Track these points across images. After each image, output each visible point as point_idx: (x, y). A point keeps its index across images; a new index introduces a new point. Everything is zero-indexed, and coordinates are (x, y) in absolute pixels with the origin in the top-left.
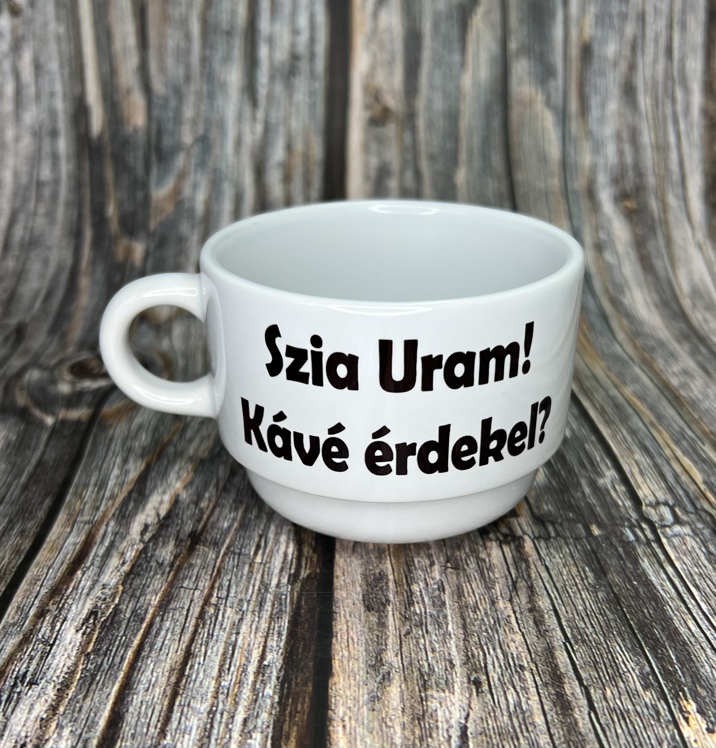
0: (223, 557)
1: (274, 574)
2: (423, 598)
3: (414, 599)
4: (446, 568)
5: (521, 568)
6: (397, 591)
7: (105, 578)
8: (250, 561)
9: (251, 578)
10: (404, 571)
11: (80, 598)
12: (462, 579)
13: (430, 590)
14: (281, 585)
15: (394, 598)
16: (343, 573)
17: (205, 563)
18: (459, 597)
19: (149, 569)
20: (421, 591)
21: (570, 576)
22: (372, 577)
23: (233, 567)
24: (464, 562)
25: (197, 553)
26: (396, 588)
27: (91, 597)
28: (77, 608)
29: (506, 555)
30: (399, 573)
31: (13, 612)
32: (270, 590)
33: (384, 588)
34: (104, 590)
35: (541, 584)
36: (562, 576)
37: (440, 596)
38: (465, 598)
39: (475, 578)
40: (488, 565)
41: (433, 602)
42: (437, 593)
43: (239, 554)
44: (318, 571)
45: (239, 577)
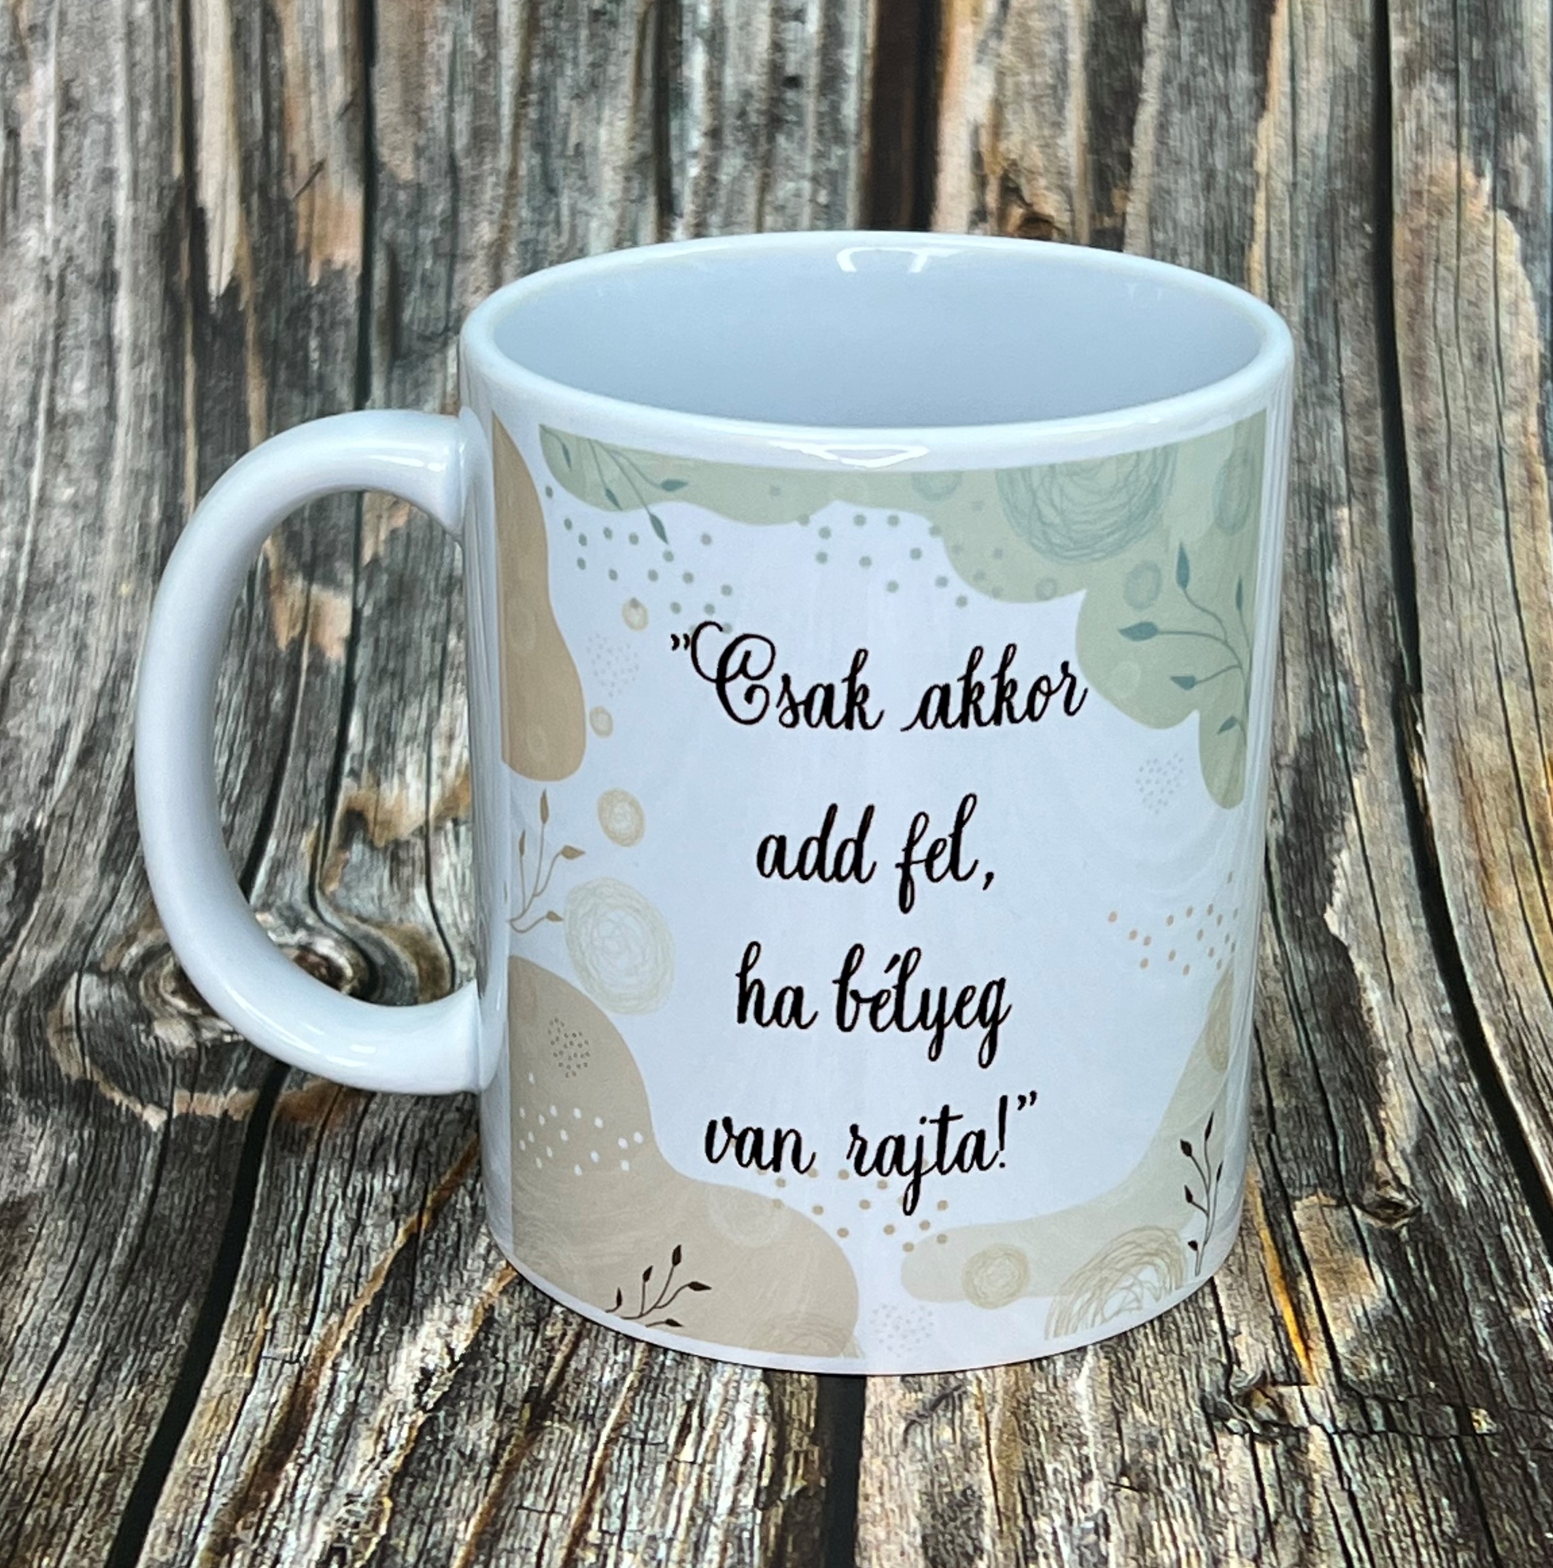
0: (606, 1448)
1: (724, 1486)
2: (1058, 1548)
3: (1037, 1548)
4: (1118, 1486)
5: (1292, 1494)
6: (1001, 1531)
7: (350, 1482)
8: (669, 1458)
9: (672, 1493)
10: (1020, 1490)
11: (301, 1518)
12: (1152, 1513)
13: (1077, 1532)
14: (739, 1510)
15: (994, 1543)
16: (881, 1489)
17: (568, 1458)
18: (1141, 1550)
19: (443, 1468)
20: (1055, 1533)
21: (1403, 1517)
22: (945, 1500)
23: (632, 1466)
24: (1161, 1476)
25: (547, 1437)
26: (1000, 1523)
27: (325, 1518)
28: (298, 1539)
29: (1262, 1465)
30: (1009, 1492)
31: (160, 1541)
32: (715, 1520)
33: (973, 1522)
34: (350, 1507)
35: (1333, 1529)
36: (1384, 1514)
37: (1097, 1544)
38: (1154, 1551)
39: (1183, 1512)
40: (1215, 1487)
41: (1081, 1556)
42: (1092, 1538)
43: (643, 1442)
44: (823, 1482)
45: (645, 1490)
